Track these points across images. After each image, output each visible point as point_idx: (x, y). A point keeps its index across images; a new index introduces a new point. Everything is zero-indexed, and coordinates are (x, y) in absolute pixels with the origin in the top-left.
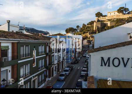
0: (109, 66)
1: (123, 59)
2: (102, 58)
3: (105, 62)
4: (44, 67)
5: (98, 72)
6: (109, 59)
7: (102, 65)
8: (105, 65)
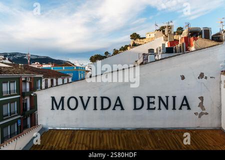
0: (63, 109)
1: (81, 98)
2: (53, 99)
3: (57, 104)
4: (16, 114)
5: (47, 119)
6: (62, 99)
7: (53, 109)
8: (58, 108)
